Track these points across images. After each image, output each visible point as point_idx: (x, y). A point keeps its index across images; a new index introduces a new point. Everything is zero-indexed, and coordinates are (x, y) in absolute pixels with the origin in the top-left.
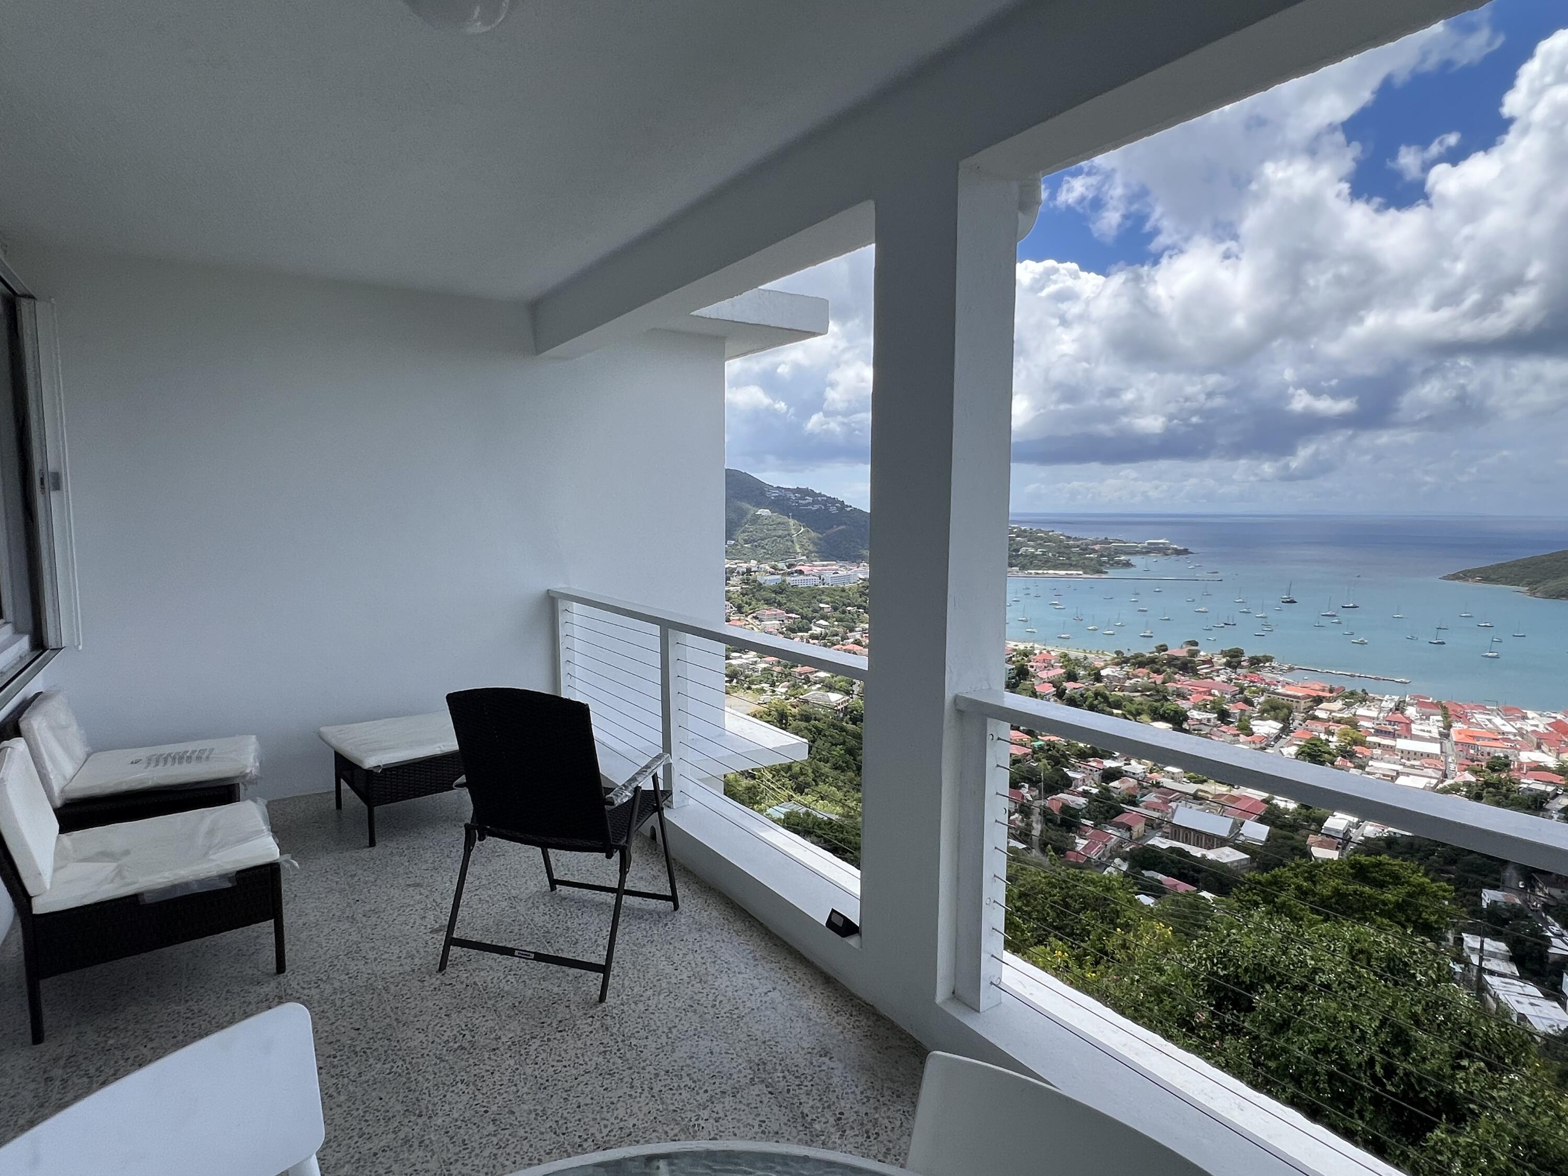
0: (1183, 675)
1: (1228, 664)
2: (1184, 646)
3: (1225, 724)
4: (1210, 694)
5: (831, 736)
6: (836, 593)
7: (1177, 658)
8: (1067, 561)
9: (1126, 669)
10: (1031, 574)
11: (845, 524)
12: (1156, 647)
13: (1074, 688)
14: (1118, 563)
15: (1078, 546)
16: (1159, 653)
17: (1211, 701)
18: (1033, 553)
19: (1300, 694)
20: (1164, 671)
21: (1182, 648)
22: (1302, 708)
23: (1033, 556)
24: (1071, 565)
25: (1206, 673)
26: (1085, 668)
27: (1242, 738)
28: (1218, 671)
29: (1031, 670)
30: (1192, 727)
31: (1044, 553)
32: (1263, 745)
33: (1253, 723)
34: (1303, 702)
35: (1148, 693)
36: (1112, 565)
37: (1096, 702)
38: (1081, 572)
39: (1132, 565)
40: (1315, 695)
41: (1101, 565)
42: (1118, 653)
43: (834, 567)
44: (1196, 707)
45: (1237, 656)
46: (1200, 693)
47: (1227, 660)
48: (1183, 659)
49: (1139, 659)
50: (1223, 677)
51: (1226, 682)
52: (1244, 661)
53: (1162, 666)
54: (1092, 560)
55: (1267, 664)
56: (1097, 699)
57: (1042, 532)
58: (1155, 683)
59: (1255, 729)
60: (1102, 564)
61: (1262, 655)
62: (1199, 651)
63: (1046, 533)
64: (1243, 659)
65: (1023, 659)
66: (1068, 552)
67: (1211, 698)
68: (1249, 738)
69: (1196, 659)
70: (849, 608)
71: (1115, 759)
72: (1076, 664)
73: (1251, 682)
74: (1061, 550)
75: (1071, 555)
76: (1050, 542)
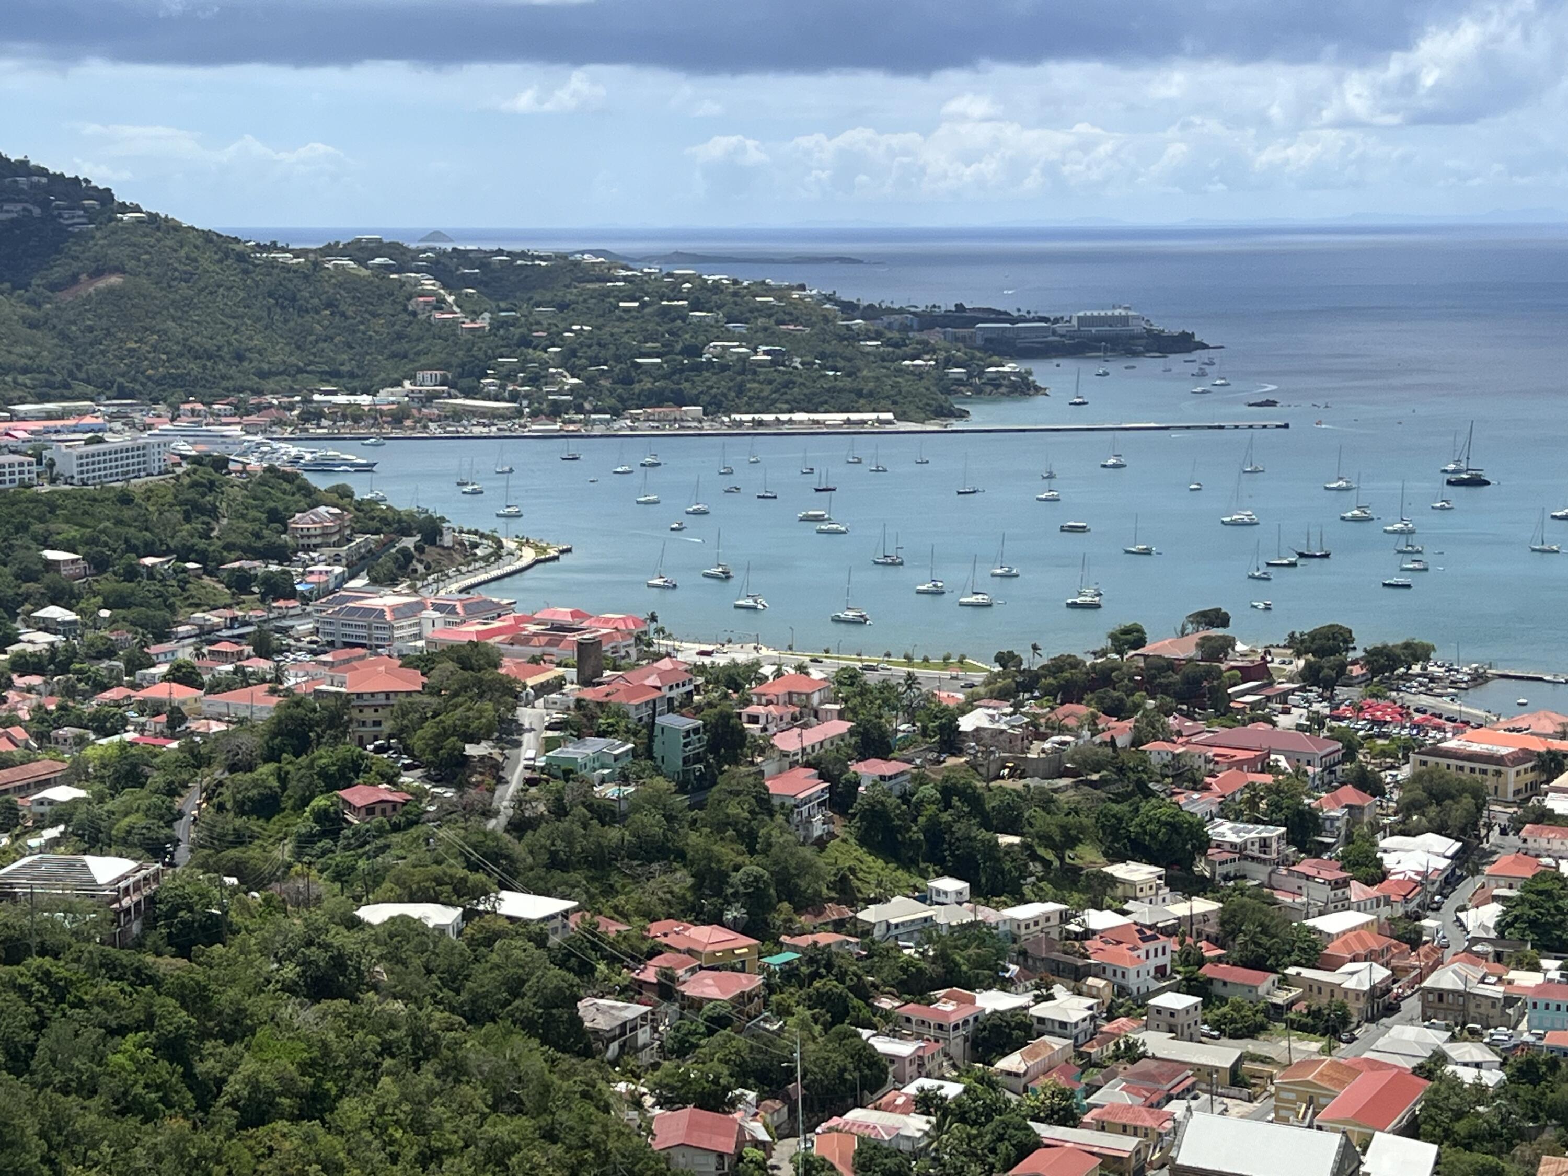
0: (1190, 716)
1: (1310, 677)
2: (1190, 628)
3: (1309, 852)
4: (1267, 768)
5: (102, 1003)
6: (97, 509)
7: (1171, 665)
8: (848, 383)
9: (1030, 707)
10: (741, 423)
11: (119, 270)
12: (1113, 637)
13: (883, 778)
14: (996, 383)
15: (878, 336)
16: (1121, 653)
17: (1268, 788)
18: (743, 358)
19: (1504, 751)
20: (1137, 707)
21: (1183, 633)
22: (1511, 789)
23: (744, 366)
24: (859, 394)
25: (1254, 706)
26: (911, 714)
27: (1357, 891)
28: (1284, 696)
29: (754, 729)
30: (1220, 870)
31: (777, 359)
32: (1412, 906)
33: (1383, 844)
34: (1512, 772)
35: (1095, 777)
36: (978, 391)
37: (946, 817)
38: (889, 416)
39: (1038, 390)
40: (1542, 749)
41: (947, 391)
42: (1004, 659)
43: (88, 420)
44: (1228, 811)
45: (1334, 651)
46: (1239, 765)
47: (1308, 664)
48: (1188, 669)
49: (1067, 675)
50: (1298, 716)
51: (1309, 729)
52: (1354, 662)
53: (1130, 693)
54: (920, 376)
55: (1416, 669)
56: (948, 805)
57: (768, 290)
58: (1113, 743)
59: (1389, 861)
60: (950, 388)
61: (1400, 641)
62: (1229, 643)
63: (781, 293)
64: (1351, 656)
65: (726, 696)
66: (848, 352)
67: (1268, 779)
68: (1374, 891)
69: (1223, 667)
70: (149, 561)
71: (1006, 985)
72: (886, 702)
73: (1375, 722)
74: (828, 349)
75: (859, 363)
76: (795, 321)
